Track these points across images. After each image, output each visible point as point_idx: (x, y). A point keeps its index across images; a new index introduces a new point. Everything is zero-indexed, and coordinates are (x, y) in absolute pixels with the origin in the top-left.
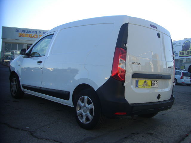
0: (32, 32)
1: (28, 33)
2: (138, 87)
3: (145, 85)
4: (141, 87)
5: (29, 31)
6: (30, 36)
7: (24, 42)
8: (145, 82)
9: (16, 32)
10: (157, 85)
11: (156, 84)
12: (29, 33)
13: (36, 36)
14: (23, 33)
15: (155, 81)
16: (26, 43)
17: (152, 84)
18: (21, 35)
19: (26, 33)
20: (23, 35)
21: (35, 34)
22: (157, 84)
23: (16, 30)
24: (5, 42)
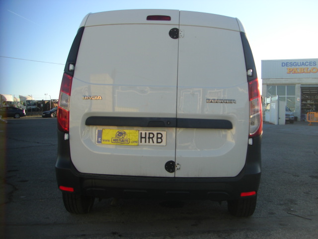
0: (307, 64)
1: (301, 67)
2: (100, 142)
3: (119, 140)
4: (107, 142)
5: (303, 63)
6: (305, 71)
7: (296, 81)
8: (120, 134)
9: (282, 66)
10: (159, 140)
11: (158, 138)
12: (303, 67)
13: (314, 70)
14: (293, 67)
15: (155, 133)
16: (299, 84)
17: (141, 138)
18: (291, 70)
19: (297, 67)
20: (294, 71)
21: (313, 67)
22: (161, 138)
23: (282, 63)
24: (266, 84)
